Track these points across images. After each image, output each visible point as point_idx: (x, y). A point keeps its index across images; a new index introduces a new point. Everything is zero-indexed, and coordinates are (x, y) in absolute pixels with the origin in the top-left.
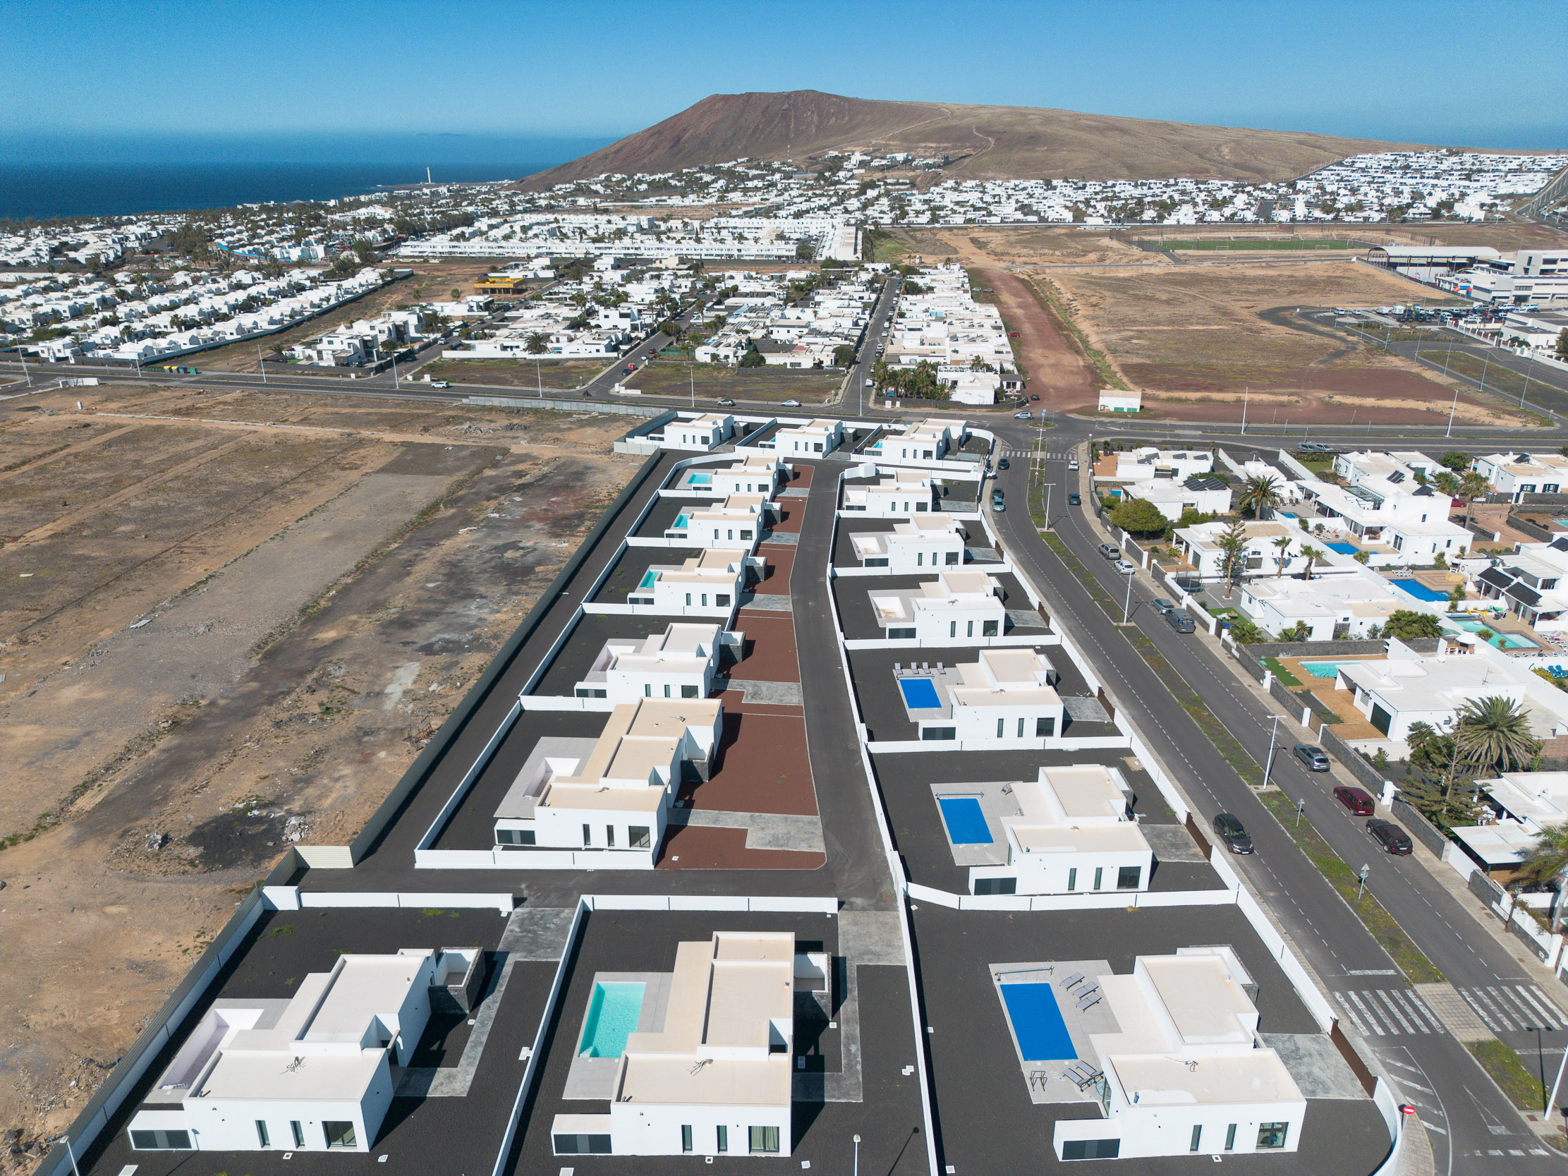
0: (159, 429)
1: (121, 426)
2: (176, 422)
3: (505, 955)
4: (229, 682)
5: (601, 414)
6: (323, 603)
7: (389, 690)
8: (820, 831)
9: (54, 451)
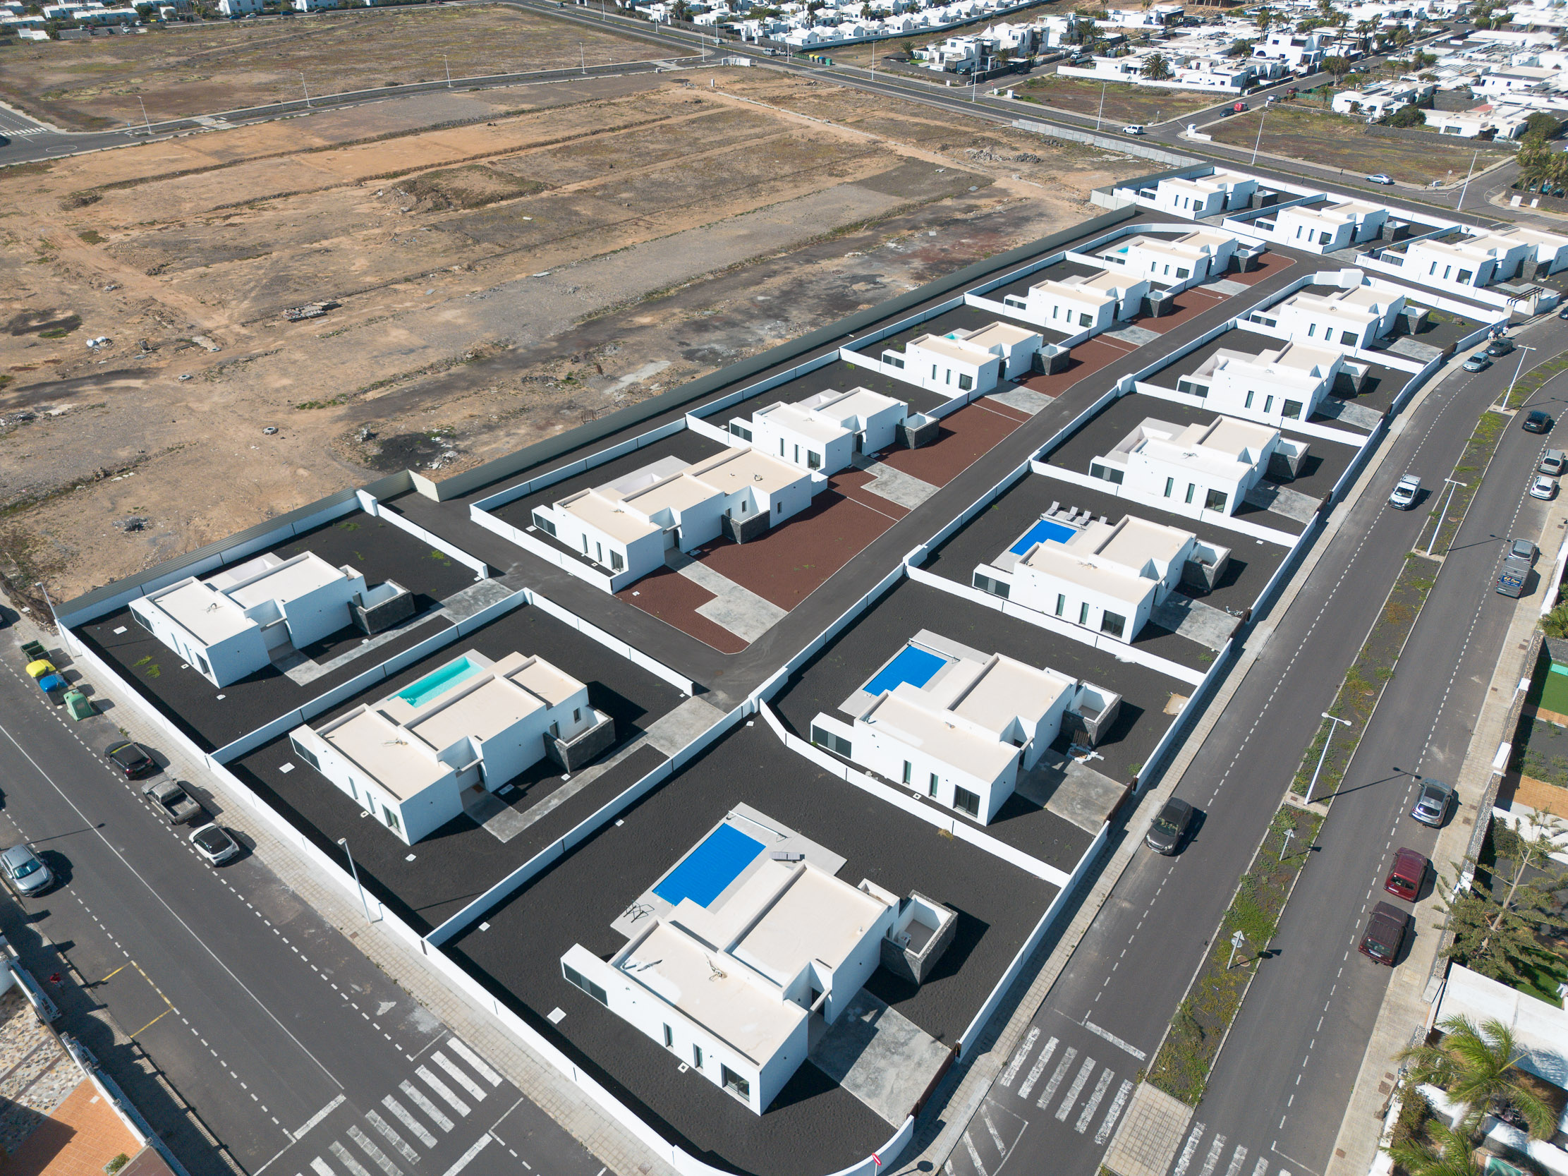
0: (742, 114)
1: (721, 106)
2: (762, 108)
3: (442, 606)
4: (542, 336)
5: (1135, 157)
6: (673, 292)
7: (622, 379)
8: (769, 625)
9: (654, 121)
